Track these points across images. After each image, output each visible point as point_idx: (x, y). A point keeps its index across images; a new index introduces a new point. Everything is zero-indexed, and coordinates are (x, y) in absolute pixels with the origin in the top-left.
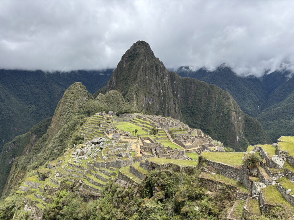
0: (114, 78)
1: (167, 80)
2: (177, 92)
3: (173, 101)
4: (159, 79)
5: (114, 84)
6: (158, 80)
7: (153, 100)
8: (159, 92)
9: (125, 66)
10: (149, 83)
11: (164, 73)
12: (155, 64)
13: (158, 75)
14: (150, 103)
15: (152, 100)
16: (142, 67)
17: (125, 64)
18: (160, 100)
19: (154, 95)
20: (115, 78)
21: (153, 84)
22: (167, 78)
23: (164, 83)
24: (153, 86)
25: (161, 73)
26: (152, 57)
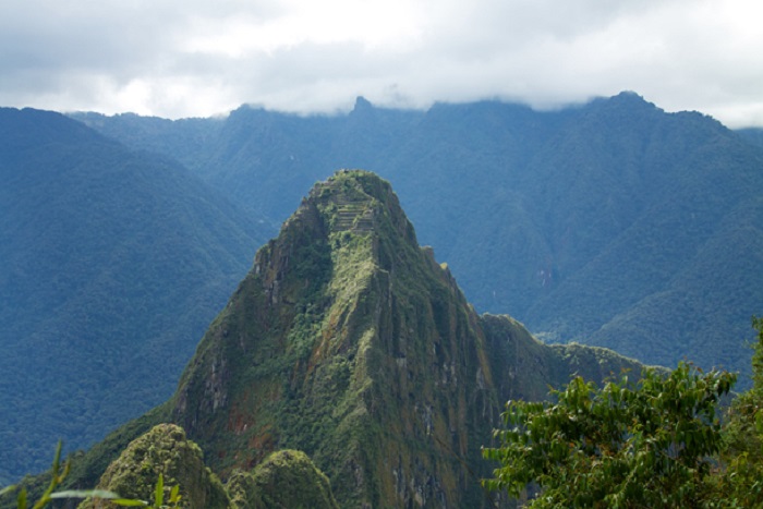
0: (218, 366)
4: (452, 368)
5: (218, 395)
6: (449, 373)
7: (429, 483)
8: (456, 439)
9: (275, 300)
10: (411, 395)
13: (449, 347)
14: (418, 498)
15: (425, 480)
16: (378, 312)
17: (276, 289)
18: (462, 479)
19: (433, 457)
20: (223, 363)
21: (430, 399)
23: (475, 391)
24: (428, 409)
25: (463, 335)
26: (413, 250)
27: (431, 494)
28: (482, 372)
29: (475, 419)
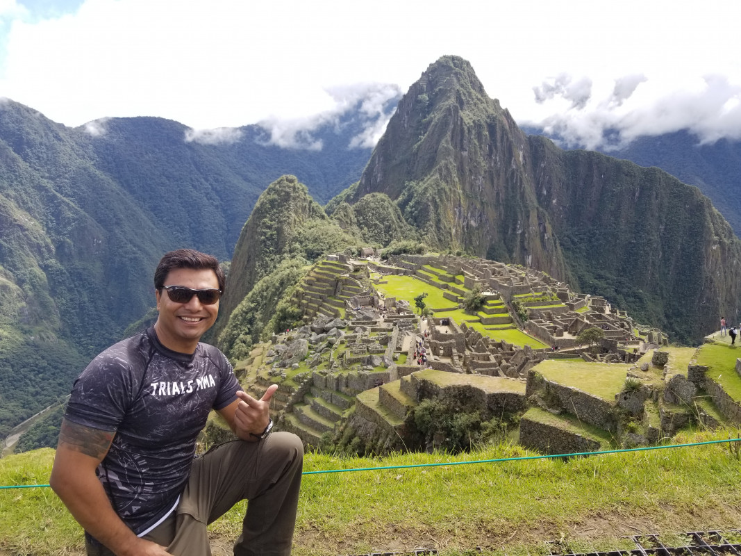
0: (379, 160)
1: (521, 159)
2: (548, 192)
3: (538, 216)
4: (498, 158)
5: (379, 175)
6: (496, 162)
7: (480, 216)
8: (498, 194)
9: (406, 125)
10: (470, 170)
11: (511, 142)
12: (488, 117)
13: (496, 147)
14: (473, 223)
15: (477, 214)
16: (451, 127)
17: (406, 120)
18: (500, 214)
19: (482, 203)
20: (381, 159)
21: (482, 173)
22: (521, 153)
23: (511, 170)
24: (481, 178)
25: (505, 140)
26: (479, 96)
27: (481, 221)
28: (515, 160)
29: (510, 184)
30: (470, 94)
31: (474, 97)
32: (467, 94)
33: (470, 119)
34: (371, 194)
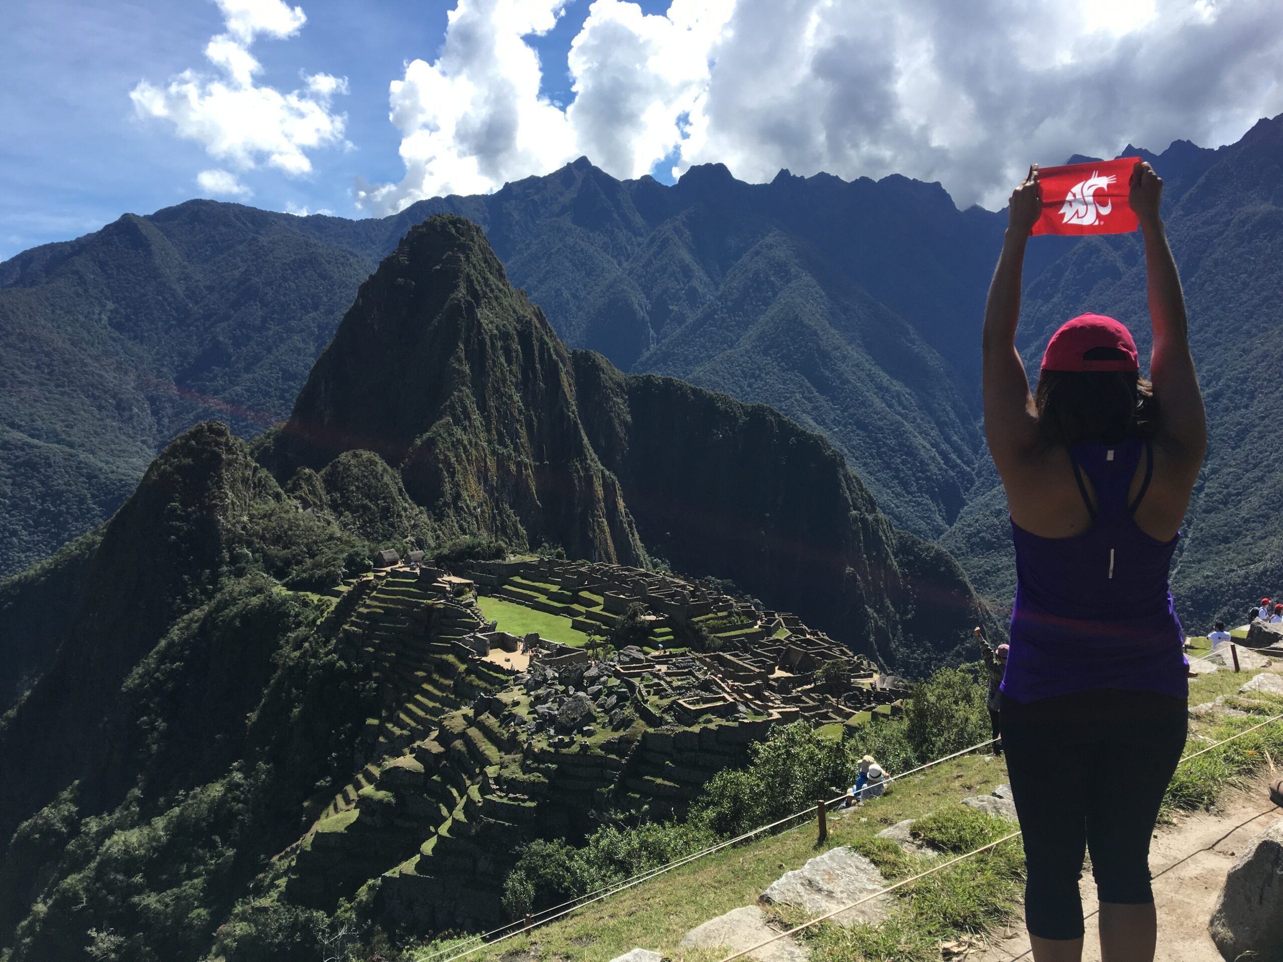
3: (604, 485)
9: (376, 327)
11: (554, 362)
12: (519, 320)
13: (534, 370)
20: (331, 384)
25: (546, 360)
26: (501, 286)
30: (486, 280)
31: (494, 287)
32: (482, 281)
33: (491, 322)
34: (351, 452)
